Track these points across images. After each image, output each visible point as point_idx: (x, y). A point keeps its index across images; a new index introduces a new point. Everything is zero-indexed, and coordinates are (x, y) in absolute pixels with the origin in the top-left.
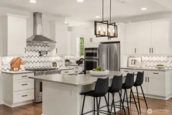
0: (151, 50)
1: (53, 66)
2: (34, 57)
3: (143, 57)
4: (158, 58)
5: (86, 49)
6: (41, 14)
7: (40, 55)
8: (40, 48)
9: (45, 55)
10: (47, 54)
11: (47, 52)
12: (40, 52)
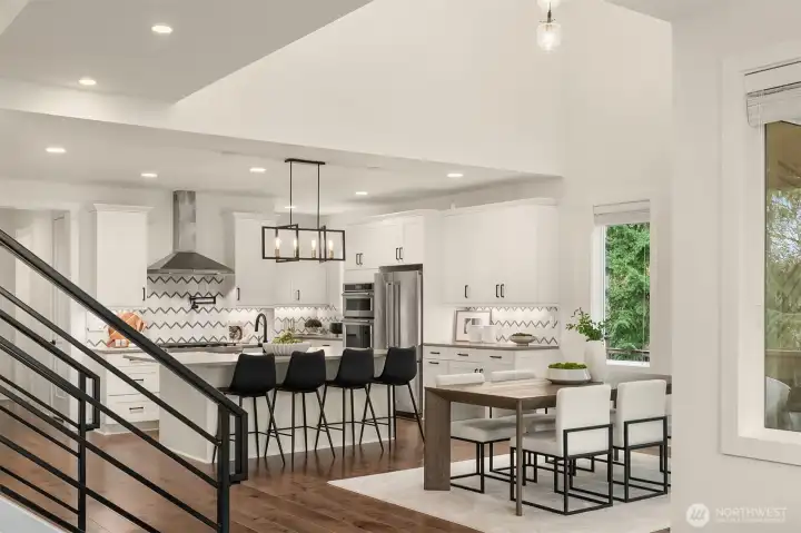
0: (500, 290)
1: (232, 337)
2: (176, 312)
3: (494, 310)
4: (520, 315)
5: (348, 288)
6: (192, 195)
7: (194, 307)
8: (193, 288)
9: (208, 307)
10: (214, 302)
11: (214, 298)
12: (192, 299)
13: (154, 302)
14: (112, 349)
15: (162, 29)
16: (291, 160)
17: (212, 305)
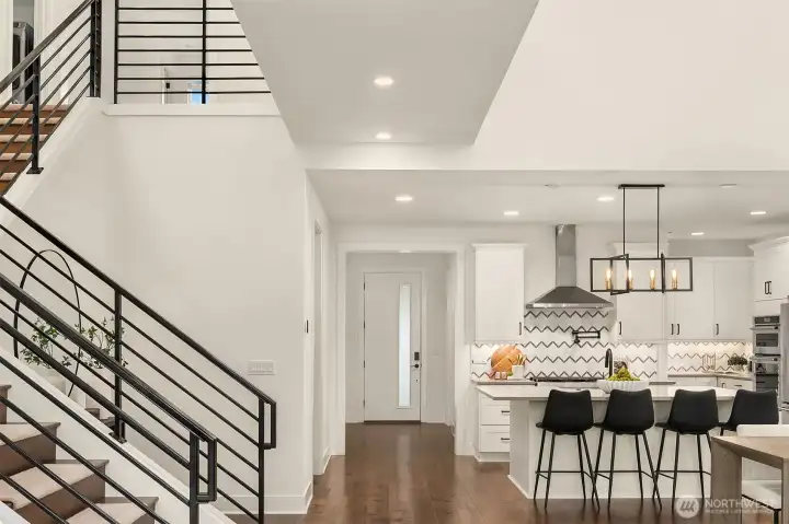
2: (559, 347)
7: (577, 342)
8: (576, 323)
9: (593, 342)
10: (599, 337)
11: (598, 332)
12: (575, 333)
13: (536, 337)
14: (493, 381)
15: (384, 82)
16: (624, 186)
17: (597, 340)
